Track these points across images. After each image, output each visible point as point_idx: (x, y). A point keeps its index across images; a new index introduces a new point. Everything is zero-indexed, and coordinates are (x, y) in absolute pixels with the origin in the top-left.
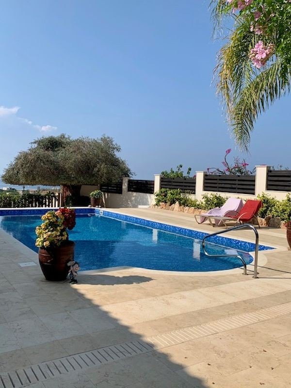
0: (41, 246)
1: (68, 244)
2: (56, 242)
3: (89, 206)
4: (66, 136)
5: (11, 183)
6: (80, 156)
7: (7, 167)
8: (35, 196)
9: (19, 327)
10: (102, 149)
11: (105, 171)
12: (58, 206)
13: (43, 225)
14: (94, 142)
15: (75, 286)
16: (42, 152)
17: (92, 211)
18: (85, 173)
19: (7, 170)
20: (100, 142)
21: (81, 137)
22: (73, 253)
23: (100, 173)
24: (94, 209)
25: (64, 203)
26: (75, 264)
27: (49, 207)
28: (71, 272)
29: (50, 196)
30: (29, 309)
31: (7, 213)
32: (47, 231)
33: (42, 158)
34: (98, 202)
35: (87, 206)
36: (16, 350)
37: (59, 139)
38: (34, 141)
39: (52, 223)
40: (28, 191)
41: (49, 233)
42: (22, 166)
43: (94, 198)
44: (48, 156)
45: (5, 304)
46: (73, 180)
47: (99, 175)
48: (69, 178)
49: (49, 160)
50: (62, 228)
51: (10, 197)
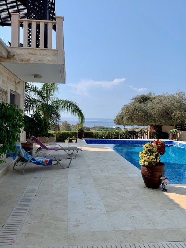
0: (143, 165)
1: (161, 164)
2: (153, 163)
3: (169, 139)
4: (152, 94)
5: (119, 124)
6: (162, 106)
7: (116, 115)
8: (133, 132)
9: (133, 215)
10: (177, 100)
11: (180, 115)
12: (147, 139)
13: (144, 151)
14: (172, 96)
15: (166, 193)
16: (137, 104)
17: (171, 143)
18: (166, 117)
19: (117, 116)
20: (176, 95)
21: (163, 93)
22: (164, 171)
23: (176, 117)
24: (173, 142)
25: (151, 137)
26: (165, 178)
27: (141, 139)
28: (163, 183)
29: (142, 132)
30: (137, 205)
31: (117, 142)
32: (147, 155)
33: (137, 108)
34: (174, 136)
35: (168, 139)
36: (133, 230)
37: (148, 96)
38: (133, 98)
39: (149, 150)
40: (127, 129)
41: (148, 157)
42: (126, 114)
43: (172, 134)
44: (141, 107)
45: (123, 199)
46: (157, 122)
47: (175, 118)
48: (154, 120)
49: (142, 109)
50: (156, 153)
51: (118, 133)
